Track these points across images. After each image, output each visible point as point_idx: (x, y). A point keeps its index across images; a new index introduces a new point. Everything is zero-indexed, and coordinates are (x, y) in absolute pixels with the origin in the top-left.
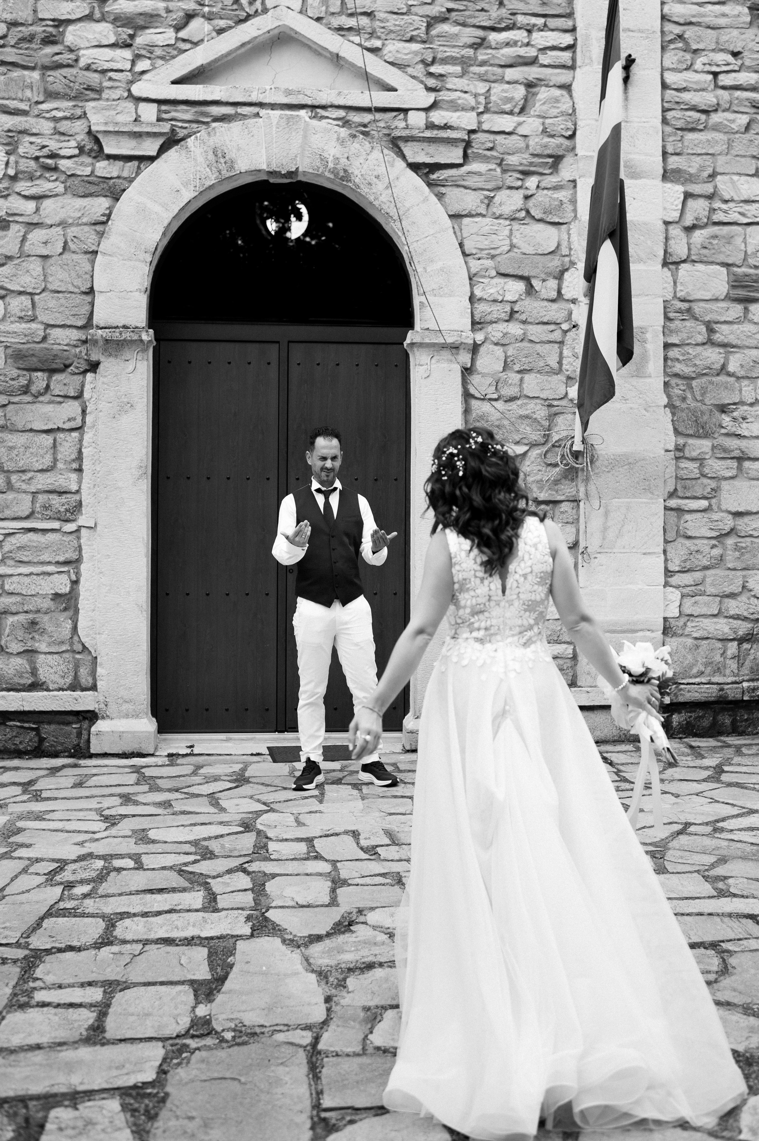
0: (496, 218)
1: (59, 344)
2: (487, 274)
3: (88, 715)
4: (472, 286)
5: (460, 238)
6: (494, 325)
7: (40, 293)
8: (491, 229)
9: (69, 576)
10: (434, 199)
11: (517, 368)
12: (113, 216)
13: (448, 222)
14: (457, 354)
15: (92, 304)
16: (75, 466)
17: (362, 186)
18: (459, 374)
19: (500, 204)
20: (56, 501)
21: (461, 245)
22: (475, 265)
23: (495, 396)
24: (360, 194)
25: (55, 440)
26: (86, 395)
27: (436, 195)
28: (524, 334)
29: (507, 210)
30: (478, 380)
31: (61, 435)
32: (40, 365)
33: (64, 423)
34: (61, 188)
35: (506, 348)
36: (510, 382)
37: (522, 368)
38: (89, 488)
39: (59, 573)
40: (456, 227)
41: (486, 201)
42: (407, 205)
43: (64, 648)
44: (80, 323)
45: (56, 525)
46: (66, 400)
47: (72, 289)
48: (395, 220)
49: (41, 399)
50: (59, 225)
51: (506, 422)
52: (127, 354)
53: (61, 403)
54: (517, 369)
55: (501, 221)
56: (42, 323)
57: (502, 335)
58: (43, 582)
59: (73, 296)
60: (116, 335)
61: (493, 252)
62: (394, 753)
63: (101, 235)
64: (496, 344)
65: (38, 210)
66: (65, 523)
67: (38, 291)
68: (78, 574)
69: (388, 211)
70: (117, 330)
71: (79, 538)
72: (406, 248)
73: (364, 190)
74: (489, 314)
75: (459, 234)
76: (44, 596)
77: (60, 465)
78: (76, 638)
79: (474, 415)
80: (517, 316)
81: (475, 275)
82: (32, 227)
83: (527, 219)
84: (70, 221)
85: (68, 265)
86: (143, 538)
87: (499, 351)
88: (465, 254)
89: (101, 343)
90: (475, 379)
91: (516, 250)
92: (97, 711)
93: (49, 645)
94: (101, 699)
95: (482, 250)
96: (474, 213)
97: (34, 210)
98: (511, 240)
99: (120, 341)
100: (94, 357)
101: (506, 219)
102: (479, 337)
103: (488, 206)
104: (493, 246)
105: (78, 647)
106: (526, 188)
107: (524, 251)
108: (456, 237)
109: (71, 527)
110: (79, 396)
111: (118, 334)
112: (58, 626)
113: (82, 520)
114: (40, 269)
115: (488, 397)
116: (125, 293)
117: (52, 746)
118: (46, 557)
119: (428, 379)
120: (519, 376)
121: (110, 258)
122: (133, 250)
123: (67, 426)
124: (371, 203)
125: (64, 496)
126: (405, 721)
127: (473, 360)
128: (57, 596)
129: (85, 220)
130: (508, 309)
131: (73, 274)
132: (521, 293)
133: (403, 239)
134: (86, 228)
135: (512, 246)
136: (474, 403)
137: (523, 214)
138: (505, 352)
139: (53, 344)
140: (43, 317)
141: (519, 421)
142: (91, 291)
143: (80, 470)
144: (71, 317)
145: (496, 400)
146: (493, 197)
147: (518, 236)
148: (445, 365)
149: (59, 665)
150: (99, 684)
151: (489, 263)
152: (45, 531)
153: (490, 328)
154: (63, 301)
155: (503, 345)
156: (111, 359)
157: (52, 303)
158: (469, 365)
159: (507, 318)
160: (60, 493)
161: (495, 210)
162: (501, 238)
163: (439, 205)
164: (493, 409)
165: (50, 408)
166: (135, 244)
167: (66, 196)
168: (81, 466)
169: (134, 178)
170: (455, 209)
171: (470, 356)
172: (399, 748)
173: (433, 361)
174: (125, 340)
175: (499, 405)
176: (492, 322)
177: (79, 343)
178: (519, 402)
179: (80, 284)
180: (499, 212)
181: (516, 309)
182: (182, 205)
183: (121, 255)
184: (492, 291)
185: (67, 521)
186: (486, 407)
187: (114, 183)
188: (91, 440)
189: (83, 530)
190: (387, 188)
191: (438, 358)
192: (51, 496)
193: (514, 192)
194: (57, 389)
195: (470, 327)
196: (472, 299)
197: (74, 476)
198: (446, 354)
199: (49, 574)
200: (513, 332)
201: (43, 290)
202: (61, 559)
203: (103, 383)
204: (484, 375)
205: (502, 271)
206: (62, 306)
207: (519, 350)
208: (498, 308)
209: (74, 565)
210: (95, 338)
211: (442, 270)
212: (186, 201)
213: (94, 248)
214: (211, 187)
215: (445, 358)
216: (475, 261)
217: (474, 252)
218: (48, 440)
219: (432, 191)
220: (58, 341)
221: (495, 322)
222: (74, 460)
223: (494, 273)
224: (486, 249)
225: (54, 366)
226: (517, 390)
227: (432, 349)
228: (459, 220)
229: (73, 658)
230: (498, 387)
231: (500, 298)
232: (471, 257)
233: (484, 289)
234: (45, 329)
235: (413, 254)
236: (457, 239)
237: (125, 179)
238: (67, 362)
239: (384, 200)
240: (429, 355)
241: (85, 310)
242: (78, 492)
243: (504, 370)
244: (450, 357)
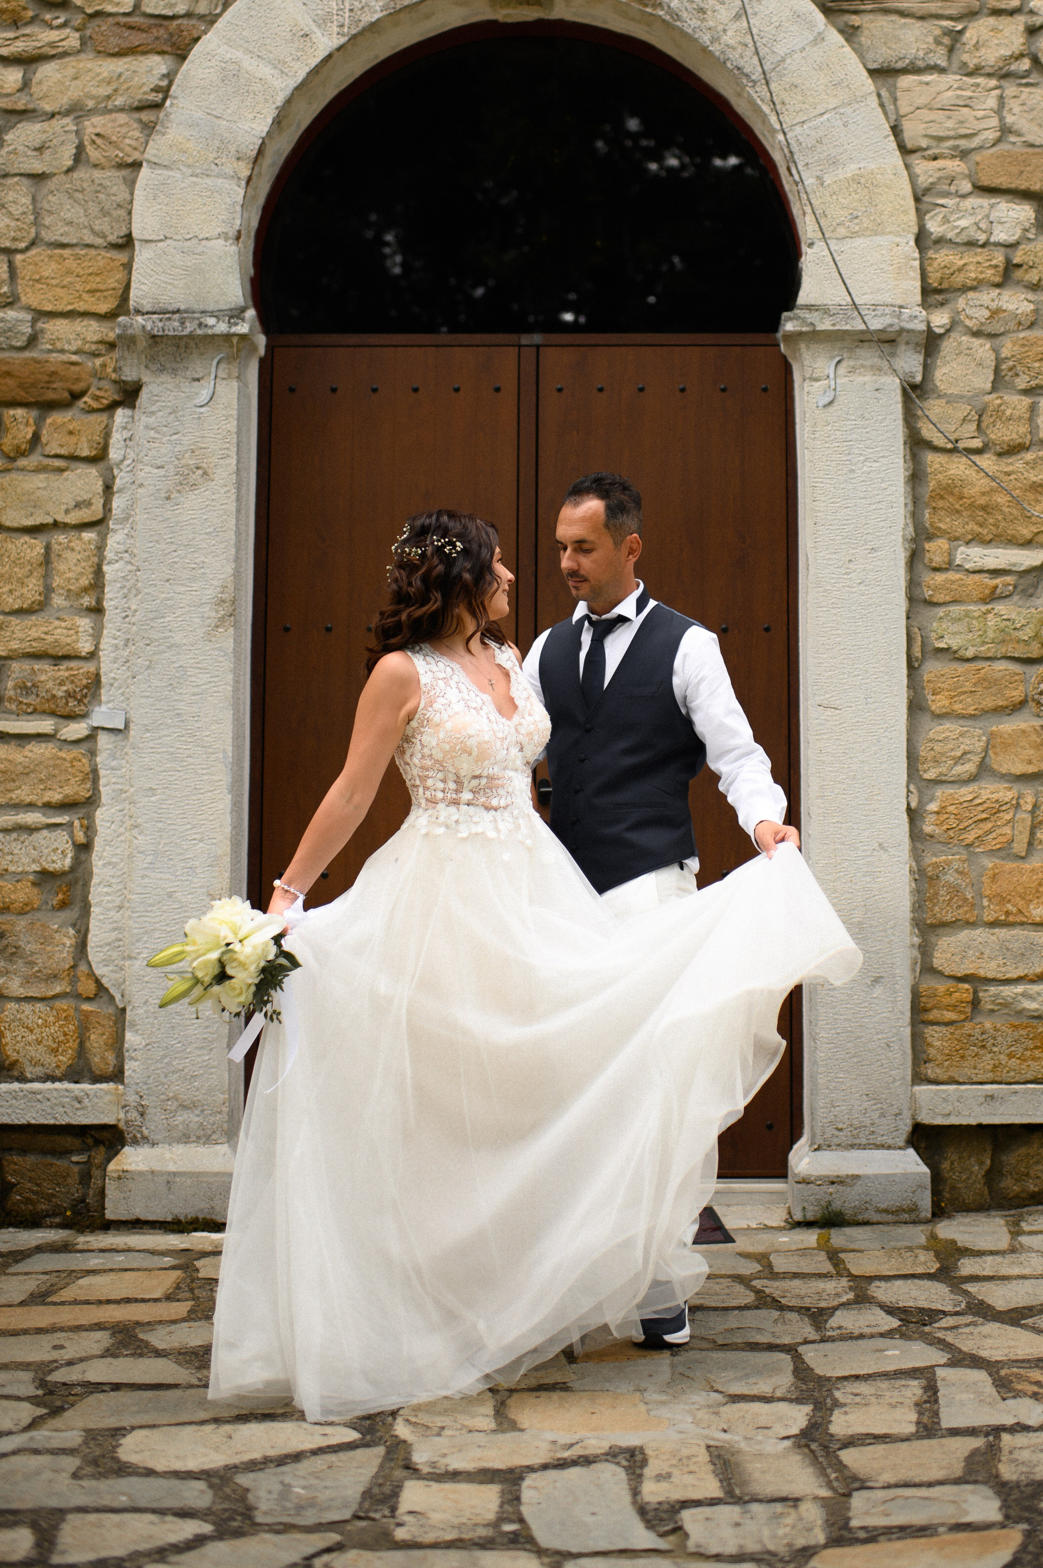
0: (970, 74)
1: (62, 351)
2: (953, 189)
3: (106, 1135)
4: (920, 214)
5: (893, 117)
6: (971, 295)
7: (27, 249)
8: (958, 97)
9: (72, 835)
10: (835, 37)
11: (1022, 382)
12: (173, 88)
13: (868, 84)
14: (893, 355)
15: (128, 267)
16: (87, 601)
17: (685, 15)
18: (898, 397)
19: (977, 46)
20: (46, 673)
21: (896, 130)
22: (926, 170)
23: (977, 443)
24: (682, 32)
25: (48, 548)
26: (114, 454)
27: (841, 31)
28: (1036, 311)
29: (991, 56)
30: (937, 410)
31: (61, 538)
32: (21, 395)
33: (67, 511)
34: (73, 40)
35: (997, 341)
36: (1008, 412)
37: (1033, 383)
38: (116, 647)
39: (50, 826)
40: (884, 93)
41: (947, 41)
42: (781, 50)
43: (58, 988)
44: (104, 308)
45: (46, 725)
46: (73, 465)
47: (89, 239)
48: (755, 82)
49: (22, 462)
50: (67, 113)
51: (1001, 499)
52: (197, 367)
53: (61, 470)
54: (1023, 386)
55: (980, 80)
56: (28, 308)
57: (987, 313)
58: (16, 847)
59: (93, 252)
60: (173, 327)
61: (964, 144)
62: (767, 1227)
63: (149, 128)
64: (977, 334)
65: (26, 84)
66: (65, 722)
67: (23, 245)
68: (90, 829)
69: (741, 63)
70: (177, 316)
71: (93, 753)
72: (781, 137)
73: (690, 23)
74: (960, 270)
75: (890, 108)
76: (18, 877)
77: (58, 600)
78: (83, 968)
79: (932, 484)
80: (1018, 274)
81: (927, 191)
82: (14, 119)
83: (1033, 76)
84: (91, 104)
85: (82, 191)
86: (224, 751)
87: (983, 349)
88: (904, 150)
89: (142, 344)
90: (934, 408)
91: (1013, 139)
92: (122, 1125)
93: (27, 981)
94: (132, 1099)
95: (940, 139)
96: (921, 64)
97: (19, 84)
98: (1002, 119)
99: (181, 338)
100: (130, 374)
101: (989, 75)
102: (940, 319)
103: (951, 50)
104: (963, 131)
105: (87, 987)
106: (1031, 12)
107: (1030, 138)
108: (885, 113)
109: (76, 730)
110: (99, 457)
111: (177, 324)
112: (46, 940)
113: (101, 716)
114: (26, 201)
115: (961, 445)
116: (194, 241)
117: (28, 1201)
118: (23, 794)
119: (831, 409)
120: (1027, 401)
121: (166, 172)
122: (212, 156)
123: (73, 518)
124: (704, 49)
125: (65, 664)
126: (792, 1157)
127: (927, 369)
128: (45, 877)
129: (119, 101)
130: (999, 258)
131: (94, 209)
132: (1027, 225)
133: (773, 119)
134: (122, 118)
135: (1005, 131)
136: (932, 459)
137: (1025, 64)
138: (996, 351)
139: (50, 351)
140: (30, 297)
141: (1031, 496)
142: (127, 243)
143: (98, 610)
144: (85, 296)
145: (979, 452)
146: (961, 32)
147: (1017, 109)
148: (866, 379)
149: (46, 1024)
150: (130, 1067)
151: (955, 166)
152: (23, 738)
153: (961, 303)
154: (71, 264)
155: (991, 336)
156: (164, 378)
157: (49, 269)
158: (918, 378)
159: (998, 279)
160: (58, 659)
161: (965, 57)
162: (980, 114)
163: (848, 49)
164: (971, 473)
165: (39, 481)
166: (217, 143)
167: (83, 56)
168: (99, 601)
169: (219, 15)
170: (881, 55)
171: (921, 358)
172: (777, 1218)
173: (842, 370)
174: (191, 336)
175: (986, 461)
176: (965, 289)
177: (102, 347)
178: (1029, 456)
179: (106, 228)
180: (975, 61)
181: (1016, 261)
182: (314, 62)
183: (189, 166)
184: (963, 223)
185: (71, 717)
186: (958, 467)
187: (179, 26)
188: (122, 548)
189: (103, 740)
190: (737, 17)
191: (852, 363)
192: (37, 666)
193: (1005, 20)
194: (53, 442)
195: (918, 298)
196: (922, 239)
197: (85, 623)
198: (869, 356)
199: (31, 830)
200: (1011, 307)
201: (33, 244)
202: (56, 797)
203: (147, 427)
204: (951, 400)
205: (985, 182)
206: (69, 272)
207: (1027, 344)
208: (979, 259)
209: (82, 812)
210: (130, 331)
211: (856, 180)
212: (322, 54)
213: (136, 156)
214: (373, 27)
215: (868, 363)
216: (925, 163)
217: (924, 143)
218: (33, 548)
219: (834, 24)
220: (59, 345)
221: (973, 289)
222: (85, 590)
223: (967, 187)
224: (948, 138)
225: (51, 396)
226: (1023, 429)
227: (838, 345)
228: (890, 81)
229: (77, 1009)
230: (984, 425)
231: (982, 238)
232: (918, 154)
233: (946, 220)
234: (34, 322)
235: (795, 148)
236: (887, 118)
237: (201, 17)
238: (77, 387)
239: (732, 42)
240: (832, 358)
241: (114, 280)
242: (93, 655)
243: (994, 388)
244: (877, 361)
